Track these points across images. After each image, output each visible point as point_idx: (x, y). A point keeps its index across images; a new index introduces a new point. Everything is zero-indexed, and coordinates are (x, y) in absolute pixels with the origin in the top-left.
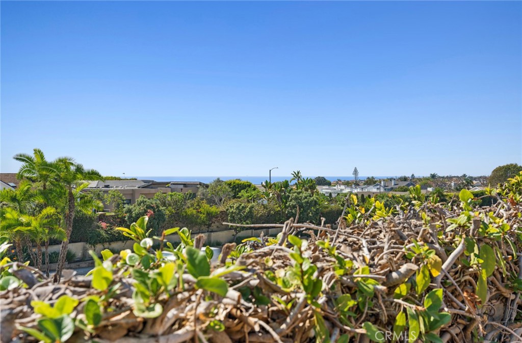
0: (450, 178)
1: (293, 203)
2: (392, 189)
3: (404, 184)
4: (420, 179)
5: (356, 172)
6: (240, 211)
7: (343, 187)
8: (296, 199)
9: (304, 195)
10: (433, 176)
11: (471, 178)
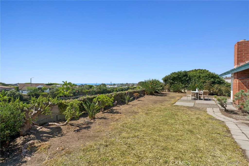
0: (130, 84)
1: (102, 89)
2: (119, 86)
3: (121, 85)
4: (124, 84)
5: (111, 82)
6: (93, 91)
7: (109, 86)
8: (103, 88)
9: (104, 88)
10: (127, 83)
11: (134, 84)
